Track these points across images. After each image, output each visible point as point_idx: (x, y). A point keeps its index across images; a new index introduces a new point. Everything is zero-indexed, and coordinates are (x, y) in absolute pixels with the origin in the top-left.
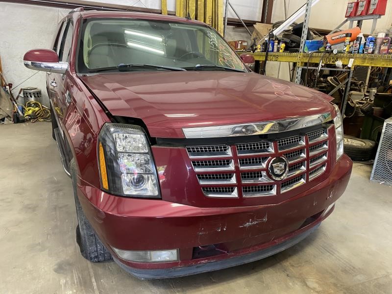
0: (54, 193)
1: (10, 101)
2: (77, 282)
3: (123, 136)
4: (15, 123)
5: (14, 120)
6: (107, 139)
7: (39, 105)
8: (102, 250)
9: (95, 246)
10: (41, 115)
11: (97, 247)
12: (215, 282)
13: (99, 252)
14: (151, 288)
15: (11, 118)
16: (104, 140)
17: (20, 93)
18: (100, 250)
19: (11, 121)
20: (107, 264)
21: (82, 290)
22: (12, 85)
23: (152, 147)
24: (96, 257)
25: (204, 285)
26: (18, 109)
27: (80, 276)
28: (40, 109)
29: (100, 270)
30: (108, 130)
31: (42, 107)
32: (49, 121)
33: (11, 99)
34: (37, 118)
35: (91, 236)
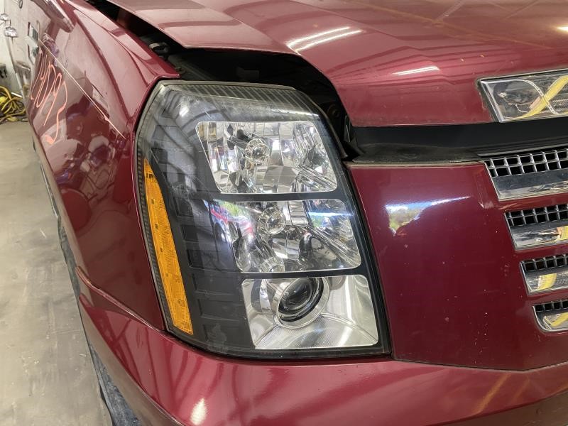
0: (42, 268)
3: (230, 129)
6: (167, 146)
7: (5, 93)
10: (11, 110)
16: (158, 151)
23: (352, 166)
28: (9, 99)
30: (168, 112)
31: (13, 96)
32: (26, 119)
34: (5, 115)
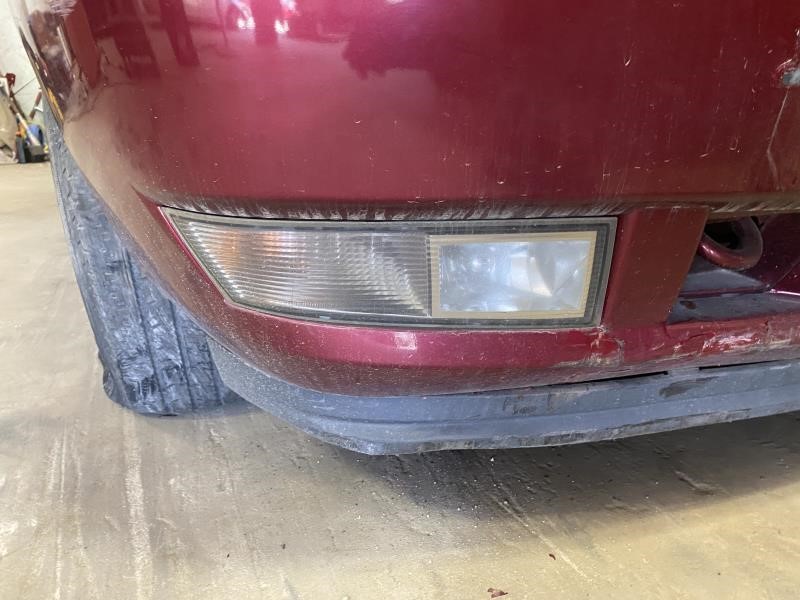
1: (10, 112)
2: (57, 486)
4: (20, 162)
5: (18, 157)
8: (171, 348)
9: (134, 325)
11: (145, 327)
12: (704, 493)
13: (160, 354)
14: (403, 515)
15: (11, 150)
17: (37, 103)
18: (166, 346)
19: (11, 157)
20: (202, 423)
21: (70, 518)
22: (14, 77)
24: (151, 384)
25: (663, 504)
26: (29, 132)
27: (79, 465)
29: (170, 440)
33: (11, 108)
35: (112, 269)
